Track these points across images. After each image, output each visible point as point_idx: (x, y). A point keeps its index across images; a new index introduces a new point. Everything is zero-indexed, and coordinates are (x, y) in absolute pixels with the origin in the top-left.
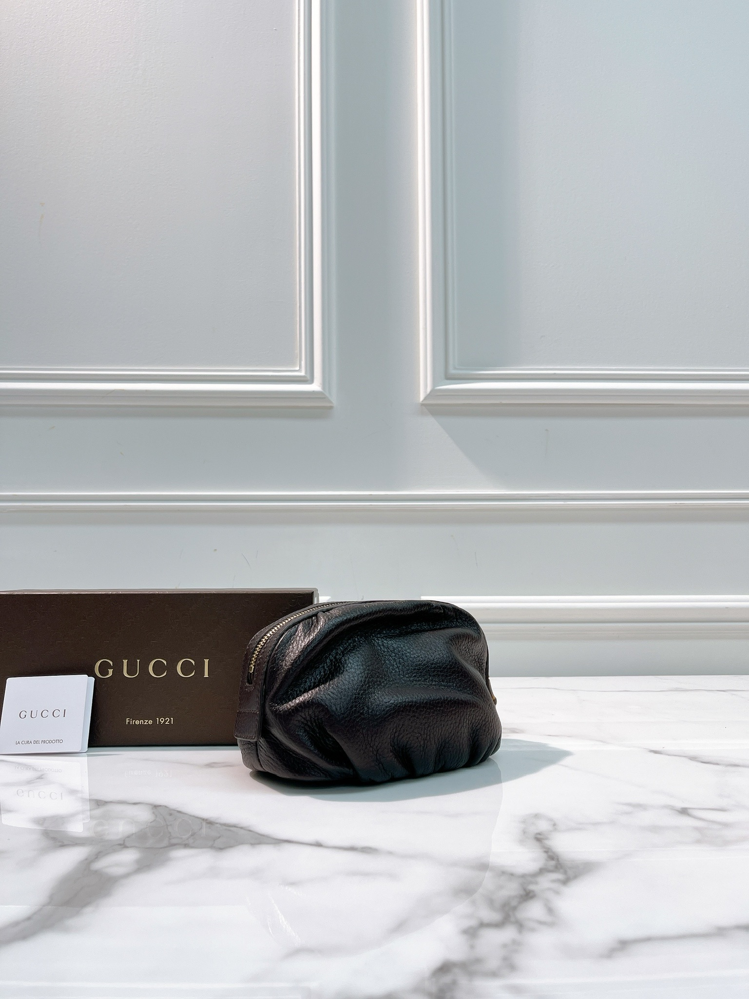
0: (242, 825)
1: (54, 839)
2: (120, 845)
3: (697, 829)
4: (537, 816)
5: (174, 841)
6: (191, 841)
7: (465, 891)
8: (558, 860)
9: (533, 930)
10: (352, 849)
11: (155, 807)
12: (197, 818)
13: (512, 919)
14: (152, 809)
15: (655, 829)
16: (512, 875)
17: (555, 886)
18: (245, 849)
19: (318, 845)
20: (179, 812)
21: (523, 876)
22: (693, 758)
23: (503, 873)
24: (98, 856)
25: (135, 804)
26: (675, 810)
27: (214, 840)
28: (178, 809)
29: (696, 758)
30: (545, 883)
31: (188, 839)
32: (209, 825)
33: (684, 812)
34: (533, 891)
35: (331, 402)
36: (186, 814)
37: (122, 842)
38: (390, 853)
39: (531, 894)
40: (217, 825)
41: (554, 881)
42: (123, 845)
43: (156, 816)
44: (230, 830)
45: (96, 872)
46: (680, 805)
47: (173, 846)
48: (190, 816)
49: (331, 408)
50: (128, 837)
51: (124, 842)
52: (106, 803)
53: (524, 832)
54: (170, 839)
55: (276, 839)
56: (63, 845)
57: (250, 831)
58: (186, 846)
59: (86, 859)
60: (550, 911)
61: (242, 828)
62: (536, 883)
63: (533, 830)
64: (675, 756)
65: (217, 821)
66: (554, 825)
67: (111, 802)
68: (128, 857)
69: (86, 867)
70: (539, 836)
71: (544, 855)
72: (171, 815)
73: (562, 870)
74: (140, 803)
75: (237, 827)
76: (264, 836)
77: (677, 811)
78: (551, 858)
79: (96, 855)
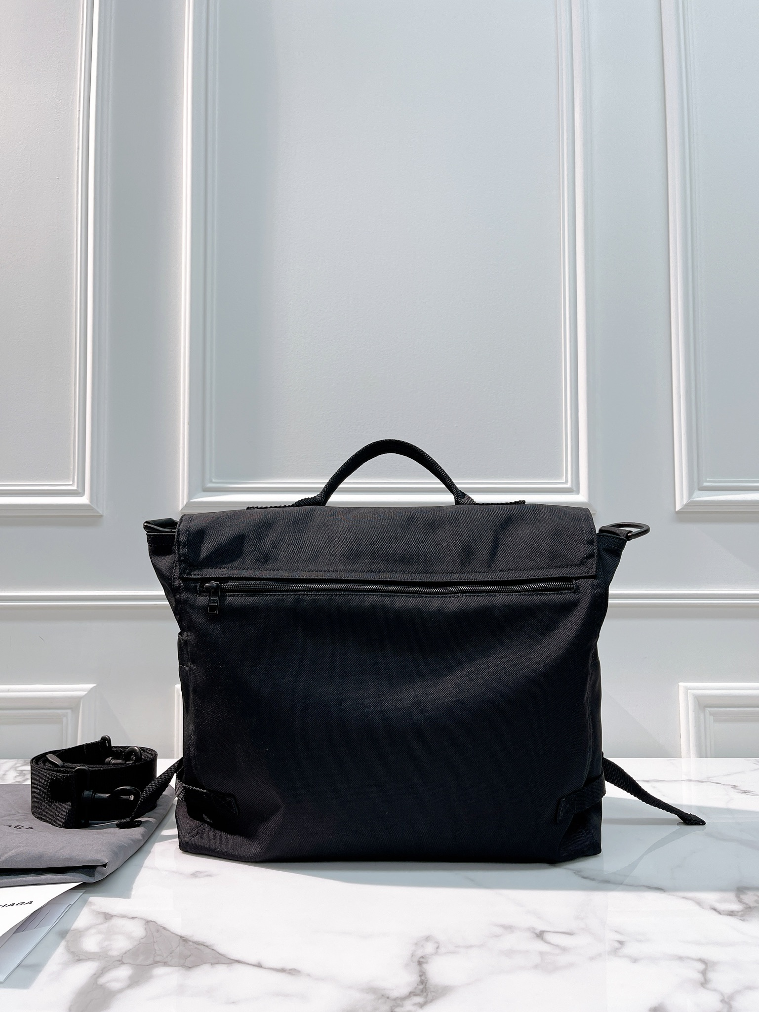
0: (209, 943)
1: (73, 953)
2: (119, 961)
3: (541, 954)
4: (428, 939)
5: (158, 959)
6: (169, 959)
8: (426, 985)
10: (283, 970)
11: (148, 922)
12: (176, 935)
14: (145, 924)
15: (510, 953)
16: (388, 998)
18: (206, 967)
19: (259, 966)
20: (164, 928)
21: (395, 999)
23: (383, 995)
24: (103, 971)
25: (133, 918)
26: (534, 933)
27: (186, 959)
28: (163, 926)
30: (407, 1006)
31: (167, 957)
32: (184, 943)
33: (540, 935)
36: (169, 931)
37: (120, 959)
38: (309, 975)
40: (191, 943)
41: (415, 1004)
42: (121, 962)
43: (147, 932)
44: (199, 949)
45: (102, 987)
46: (540, 927)
47: (156, 963)
48: (172, 933)
50: (125, 953)
51: (122, 959)
52: (112, 916)
53: (412, 955)
54: (155, 957)
55: (231, 959)
56: (79, 960)
57: (213, 950)
58: (165, 964)
59: (95, 974)
61: (207, 946)
62: (402, 1006)
63: (420, 953)
65: (190, 939)
66: (438, 948)
67: (115, 916)
68: (123, 973)
69: (94, 982)
70: (422, 960)
71: (418, 979)
72: (158, 931)
73: (425, 994)
74: (136, 918)
75: (204, 946)
76: (222, 955)
77: (536, 934)
78: (422, 982)
79: (102, 970)
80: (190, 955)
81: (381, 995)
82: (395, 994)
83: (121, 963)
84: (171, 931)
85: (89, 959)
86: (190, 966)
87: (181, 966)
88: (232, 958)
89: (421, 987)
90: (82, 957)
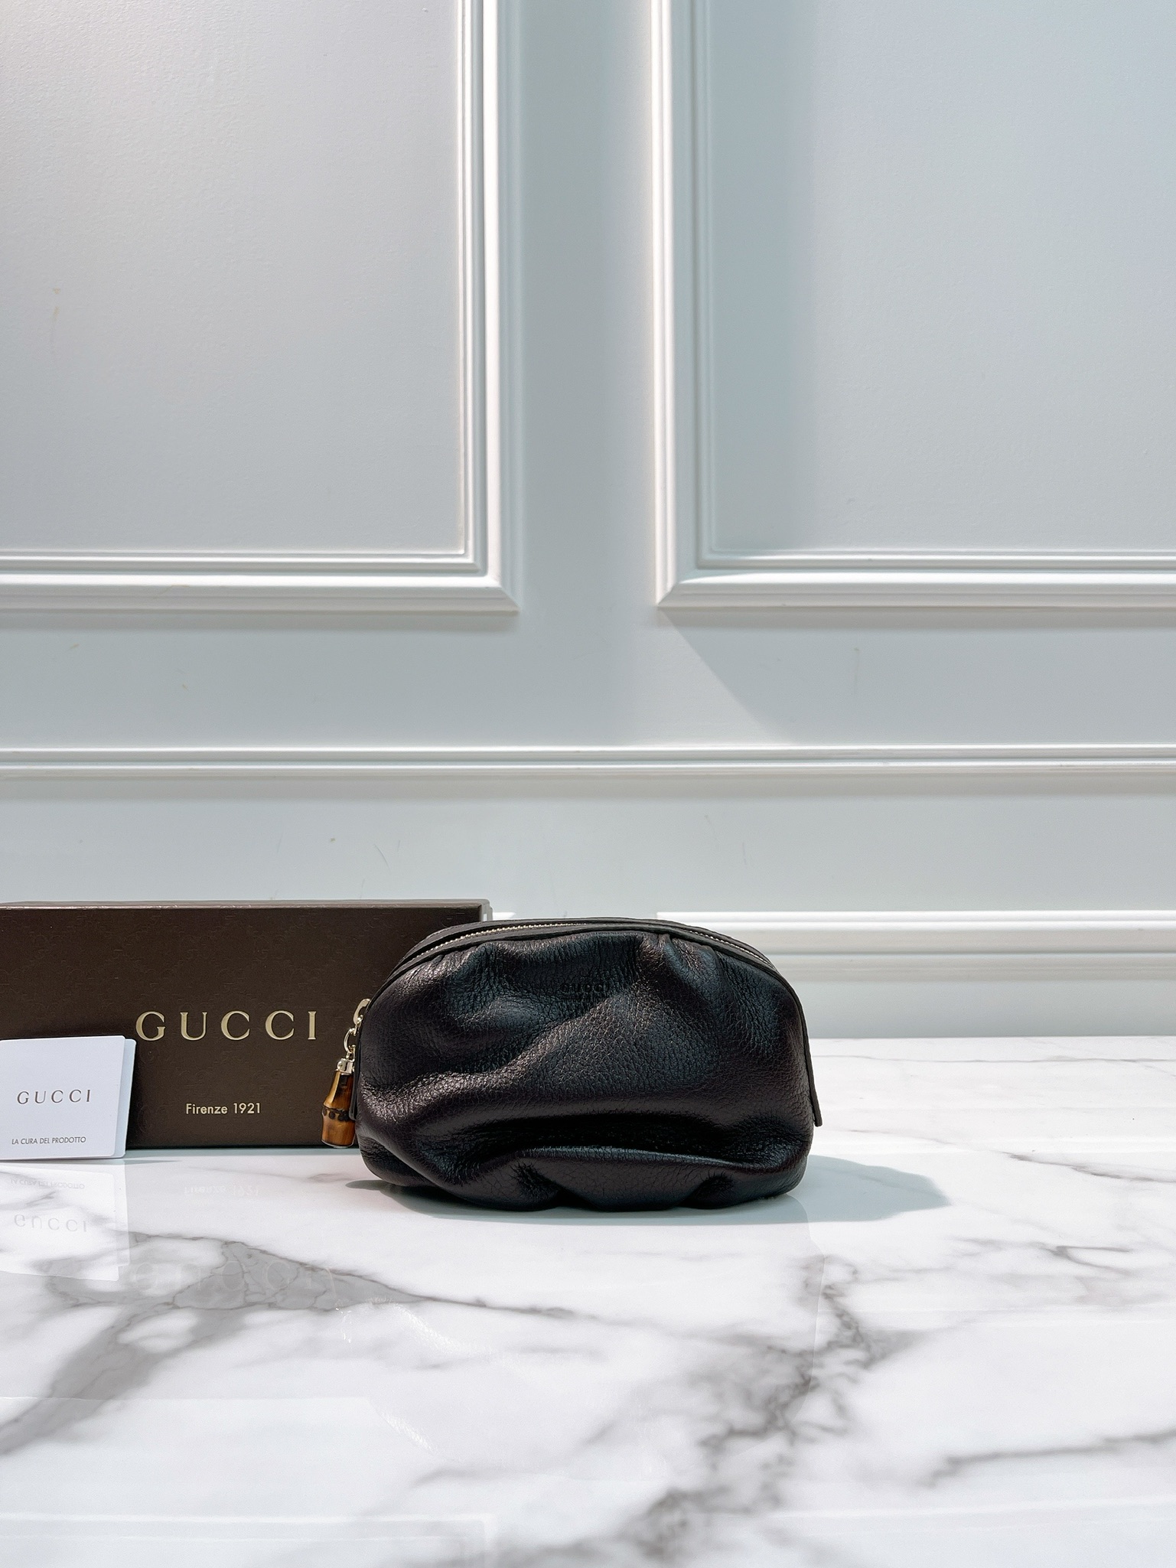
0: (362, 1273)
1: (64, 1295)
2: (167, 1304)
3: (1081, 1279)
4: (826, 1260)
5: (254, 1298)
6: (279, 1298)
7: (707, 1378)
8: (857, 1328)
9: (812, 1441)
10: (533, 1311)
11: (227, 1244)
12: (292, 1261)
13: (780, 1423)
14: (222, 1247)
15: (1014, 1279)
16: (783, 1351)
17: (851, 1370)
18: (364, 1309)
19: (480, 1304)
20: (264, 1252)
21: (801, 1354)
22: (1080, 1168)
23: (770, 1348)
24: (131, 1322)
25: (195, 1239)
26: (1046, 1250)
27: (316, 1297)
28: (263, 1248)
29: (1084, 1167)
30: (834, 1366)
31: (274, 1295)
32: (310, 1272)
33: (1061, 1252)
34: (815, 1378)
35: (513, 604)
36: (274, 1255)
37: (170, 1301)
38: (593, 1318)
39: (812, 1383)
40: (322, 1272)
41: (849, 1363)
42: (171, 1304)
43: (227, 1259)
44: (342, 1281)
45: (128, 1347)
46: (1055, 1242)
47: (250, 1306)
48: (281, 1258)
49: (515, 614)
50: (181, 1292)
51: (174, 1300)
52: (149, 1237)
53: (807, 1284)
55: (416, 1296)
56: (77, 1305)
57: (373, 1281)
58: (272, 1306)
59: (113, 1327)
60: (841, 1409)
61: (360, 1277)
62: (821, 1366)
63: (824, 1280)
64: (1051, 1164)
65: (323, 1267)
66: (855, 1272)
67: (157, 1236)
68: (179, 1323)
69: (111, 1340)
70: (829, 1292)
71: (837, 1322)
72: (250, 1256)
73: (863, 1345)
74: (202, 1238)
75: (354, 1276)
76: (395, 1290)
77: (1052, 1252)
78: (847, 1326)
79: (129, 1320)
80: (325, 1292)
81: (768, 1349)
82: (796, 1345)
83: (171, 1306)
84: (280, 1255)
85: (99, 1302)
86: (328, 1308)
87: (307, 1308)
88: (417, 1294)
89: (849, 1333)
90: (82, 1300)
